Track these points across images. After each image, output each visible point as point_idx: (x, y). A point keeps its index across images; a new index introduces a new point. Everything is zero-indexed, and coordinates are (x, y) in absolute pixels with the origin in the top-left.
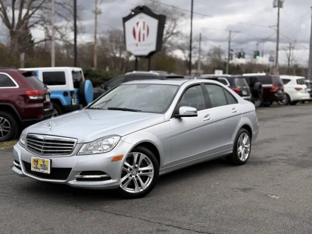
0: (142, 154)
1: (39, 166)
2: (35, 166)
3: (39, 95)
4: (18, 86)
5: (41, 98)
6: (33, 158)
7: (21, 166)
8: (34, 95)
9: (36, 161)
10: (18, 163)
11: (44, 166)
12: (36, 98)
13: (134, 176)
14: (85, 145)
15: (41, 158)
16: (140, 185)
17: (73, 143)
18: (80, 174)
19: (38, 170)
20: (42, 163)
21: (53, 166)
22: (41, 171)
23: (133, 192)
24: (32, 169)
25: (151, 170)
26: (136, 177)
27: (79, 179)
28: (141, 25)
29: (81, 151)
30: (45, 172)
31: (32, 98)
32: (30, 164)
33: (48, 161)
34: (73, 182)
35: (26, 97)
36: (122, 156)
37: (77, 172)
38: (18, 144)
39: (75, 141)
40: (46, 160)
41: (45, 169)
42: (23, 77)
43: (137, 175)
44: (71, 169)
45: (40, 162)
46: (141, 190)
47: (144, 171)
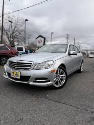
0: (61, 69)
1: (14, 75)
2: (12, 75)
3: (16, 52)
4: (9, 50)
5: (16, 53)
6: (11, 71)
7: (7, 74)
8: (14, 52)
9: (13, 73)
10: (5, 73)
11: (17, 75)
12: (15, 53)
13: (58, 79)
14: (37, 65)
15: (15, 71)
16: (60, 83)
17: (31, 64)
18: (35, 79)
19: (14, 77)
20: (16, 74)
21: (21, 75)
22: (15, 77)
23: (58, 86)
24: (11, 76)
25: (64, 76)
26: (59, 79)
27: (34, 82)
28: (40, 40)
29: (35, 68)
30: (17, 78)
31: (14, 53)
32: (10, 74)
33: (19, 73)
34: (31, 83)
35: (12, 53)
36: (55, 70)
37: (33, 78)
38: (6, 65)
39: (32, 63)
40: (18, 72)
41: (17, 76)
42: (11, 47)
43: (59, 78)
44: (30, 76)
45: (15, 73)
46: (61, 85)
47: (62, 77)
